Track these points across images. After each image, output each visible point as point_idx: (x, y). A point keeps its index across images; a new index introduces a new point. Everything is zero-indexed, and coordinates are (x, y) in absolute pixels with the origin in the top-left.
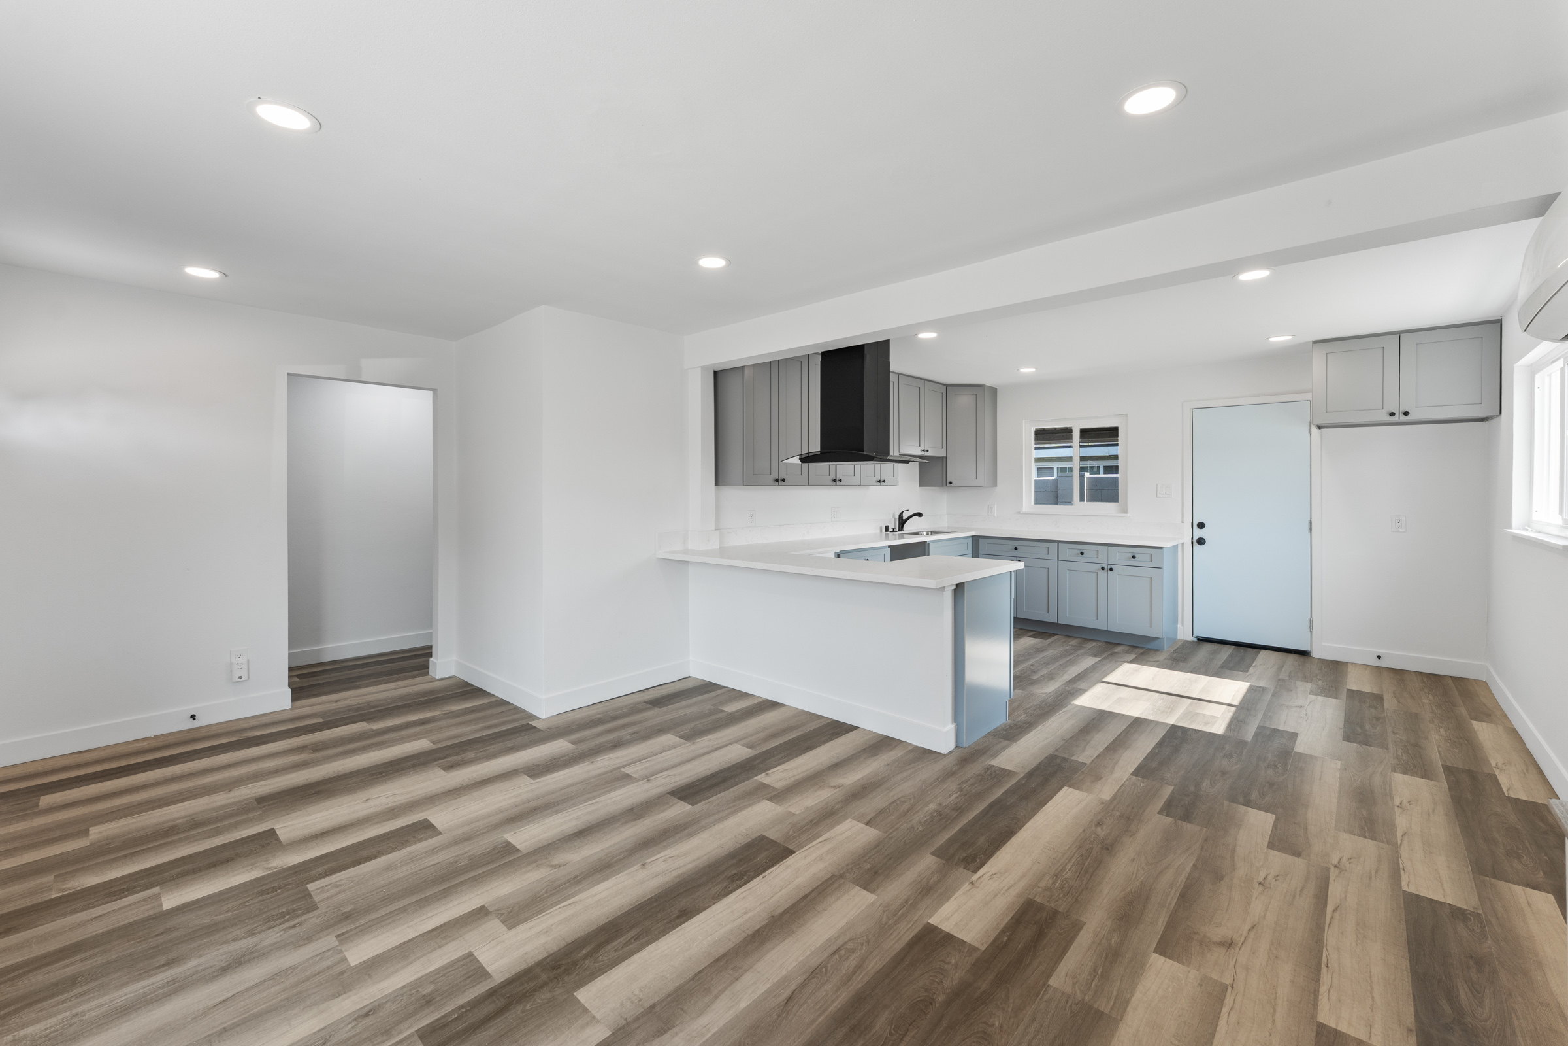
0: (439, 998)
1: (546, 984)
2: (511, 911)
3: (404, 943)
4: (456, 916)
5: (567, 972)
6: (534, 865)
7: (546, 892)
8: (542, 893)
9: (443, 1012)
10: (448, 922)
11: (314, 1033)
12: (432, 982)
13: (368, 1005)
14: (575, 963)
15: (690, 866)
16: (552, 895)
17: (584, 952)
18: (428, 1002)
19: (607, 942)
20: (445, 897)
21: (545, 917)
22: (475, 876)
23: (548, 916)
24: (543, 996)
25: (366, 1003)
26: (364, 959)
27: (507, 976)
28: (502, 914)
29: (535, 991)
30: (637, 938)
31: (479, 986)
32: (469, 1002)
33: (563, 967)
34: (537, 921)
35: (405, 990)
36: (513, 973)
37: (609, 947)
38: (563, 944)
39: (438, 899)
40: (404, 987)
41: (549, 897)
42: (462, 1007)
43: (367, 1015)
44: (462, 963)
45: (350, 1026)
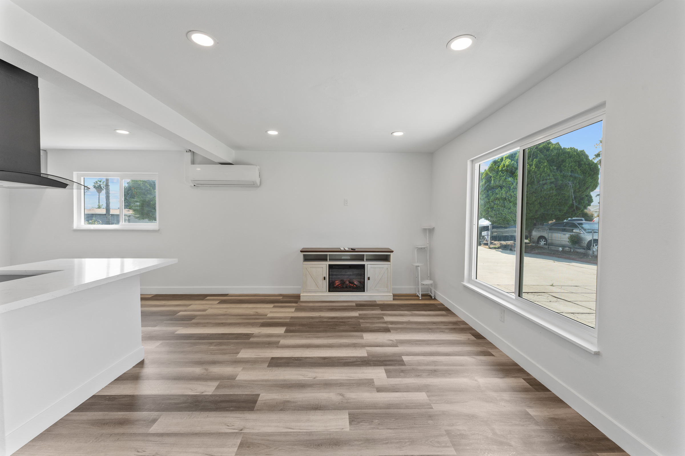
0: (400, 371)
1: (372, 361)
2: (369, 385)
3: (408, 392)
4: (388, 393)
5: (365, 361)
6: (349, 401)
7: (354, 385)
8: (356, 386)
9: (399, 367)
10: (391, 392)
11: (433, 378)
12: (400, 375)
13: (419, 378)
14: (362, 362)
15: (303, 370)
16: (352, 384)
17: (358, 363)
18: (402, 371)
19: (350, 362)
20: (390, 404)
21: (361, 377)
22: (374, 409)
23: (359, 377)
24: (374, 359)
25: (419, 379)
26: (421, 393)
27: (380, 367)
28: (372, 385)
29: (375, 361)
30: (343, 359)
31: (389, 368)
32: (392, 366)
33: (365, 362)
34: (364, 377)
35: (408, 377)
36: (378, 367)
37: (351, 361)
38: (361, 367)
39: (392, 405)
40: (409, 378)
41: (354, 383)
42: (394, 366)
43: (419, 376)
44: (391, 376)
45: (423, 375)
